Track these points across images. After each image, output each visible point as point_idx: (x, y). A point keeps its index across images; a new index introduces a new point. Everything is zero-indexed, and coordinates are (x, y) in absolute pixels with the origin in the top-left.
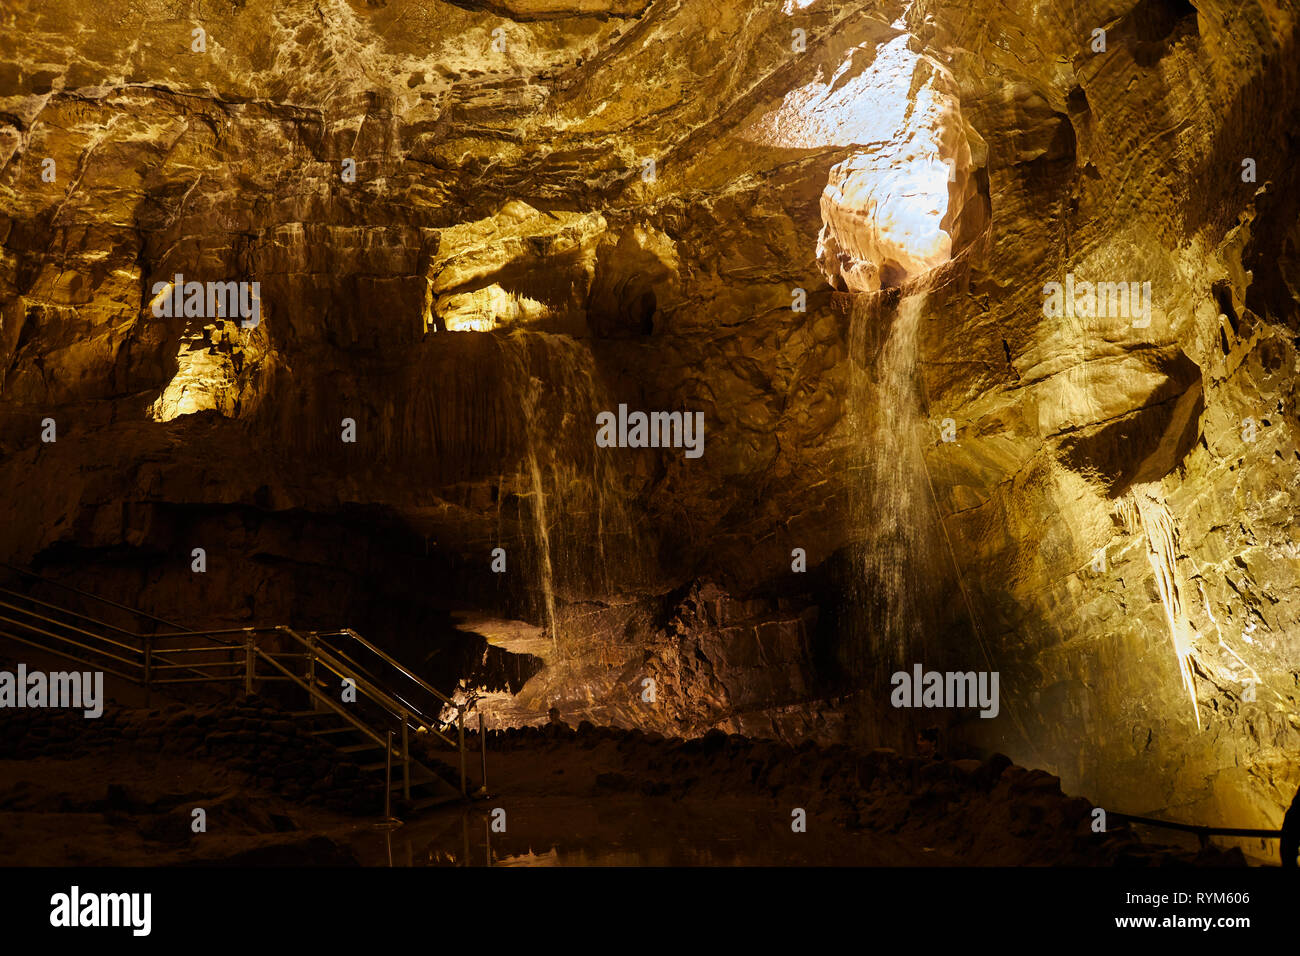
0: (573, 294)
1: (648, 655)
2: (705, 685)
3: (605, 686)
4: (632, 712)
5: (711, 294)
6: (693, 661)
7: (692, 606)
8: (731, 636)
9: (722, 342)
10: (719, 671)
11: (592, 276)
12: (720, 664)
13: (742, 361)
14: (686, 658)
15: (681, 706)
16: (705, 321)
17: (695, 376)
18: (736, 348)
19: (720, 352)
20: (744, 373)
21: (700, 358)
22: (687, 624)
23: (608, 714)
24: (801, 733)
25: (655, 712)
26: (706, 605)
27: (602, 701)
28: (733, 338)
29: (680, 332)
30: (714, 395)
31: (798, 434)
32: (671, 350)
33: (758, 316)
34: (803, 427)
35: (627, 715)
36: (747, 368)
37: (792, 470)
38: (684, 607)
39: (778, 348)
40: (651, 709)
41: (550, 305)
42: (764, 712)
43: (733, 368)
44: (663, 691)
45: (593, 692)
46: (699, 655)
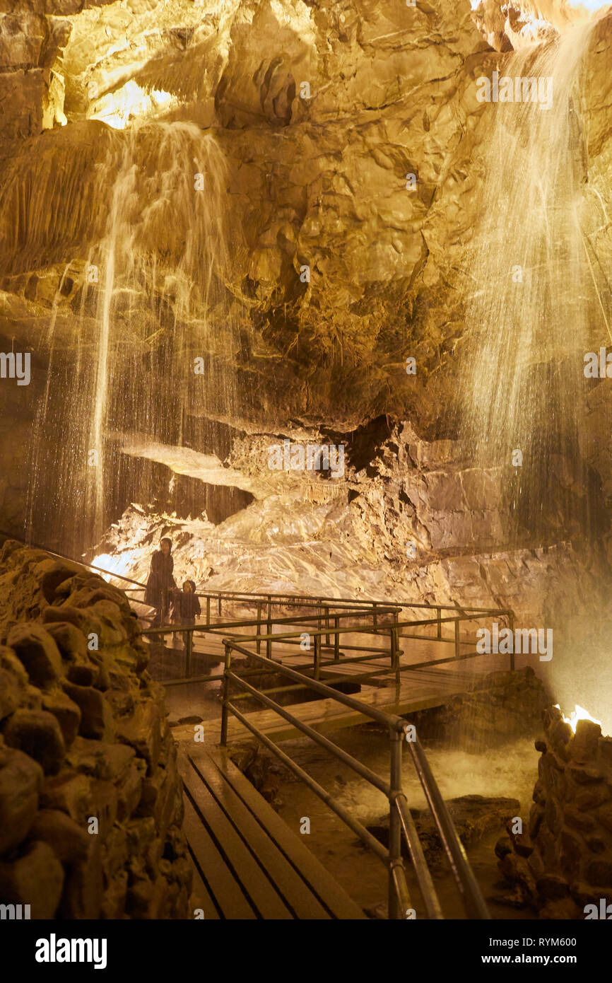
0: (205, 81)
1: (353, 495)
2: (408, 526)
3: (316, 522)
4: (346, 549)
5: (353, 69)
6: (397, 502)
7: (394, 448)
8: (436, 481)
9: (363, 128)
10: (422, 514)
11: (226, 61)
12: (423, 507)
13: (386, 147)
14: (391, 500)
15: (388, 546)
16: (347, 106)
17: (332, 167)
18: (380, 133)
19: (360, 138)
20: (388, 162)
21: (340, 147)
22: (389, 466)
23: (325, 549)
24: (507, 580)
25: (364, 549)
26: (407, 448)
27: (316, 537)
28: (377, 122)
29: (319, 119)
30: (351, 189)
31: (447, 231)
32: (307, 140)
33: (407, 94)
34: (451, 222)
35: (342, 551)
36: (392, 156)
37: (440, 275)
38: (387, 450)
39: (427, 129)
40: (361, 547)
41: (180, 95)
42: (473, 557)
43: (373, 156)
44: (370, 531)
45: (307, 527)
46: (404, 497)
